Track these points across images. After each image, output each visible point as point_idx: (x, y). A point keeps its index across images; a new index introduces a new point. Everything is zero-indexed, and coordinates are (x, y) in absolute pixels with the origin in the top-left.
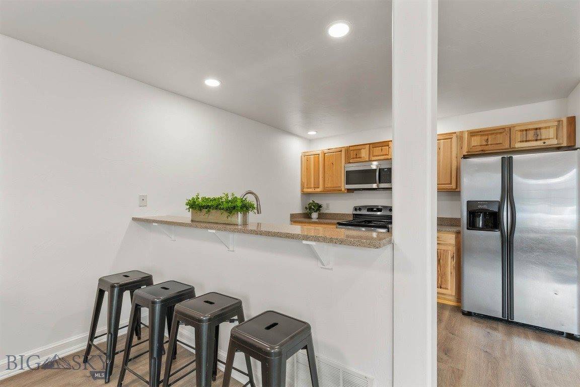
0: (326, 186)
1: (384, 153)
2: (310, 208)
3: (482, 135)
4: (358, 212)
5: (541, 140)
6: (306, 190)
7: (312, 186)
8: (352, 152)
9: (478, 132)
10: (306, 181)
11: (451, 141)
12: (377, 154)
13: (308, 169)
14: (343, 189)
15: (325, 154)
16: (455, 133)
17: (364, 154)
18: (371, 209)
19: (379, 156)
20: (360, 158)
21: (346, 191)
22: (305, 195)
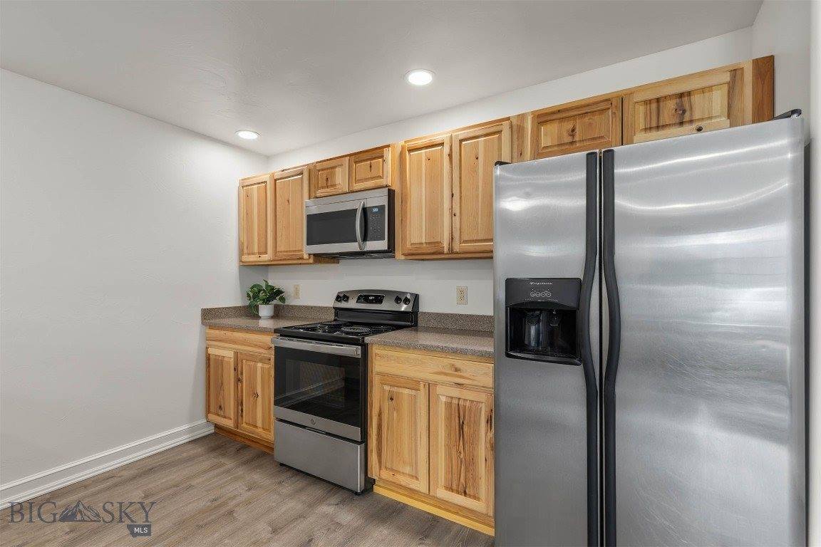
0: (278, 249)
1: (374, 173)
2: (256, 296)
3: (561, 120)
4: (343, 305)
5: (691, 121)
6: (246, 258)
7: (256, 250)
8: (318, 176)
9: (553, 113)
10: (245, 239)
11: (500, 139)
12: (363, 176)
13: (248, 214)
14: (306, 256)
15: (275, 180)
16: (508, 119)
17: (341, 178)
18: (365, 297)
19: (367, 179)
20: (332, 186)
21: (311, 261)
22: (245, 267)
